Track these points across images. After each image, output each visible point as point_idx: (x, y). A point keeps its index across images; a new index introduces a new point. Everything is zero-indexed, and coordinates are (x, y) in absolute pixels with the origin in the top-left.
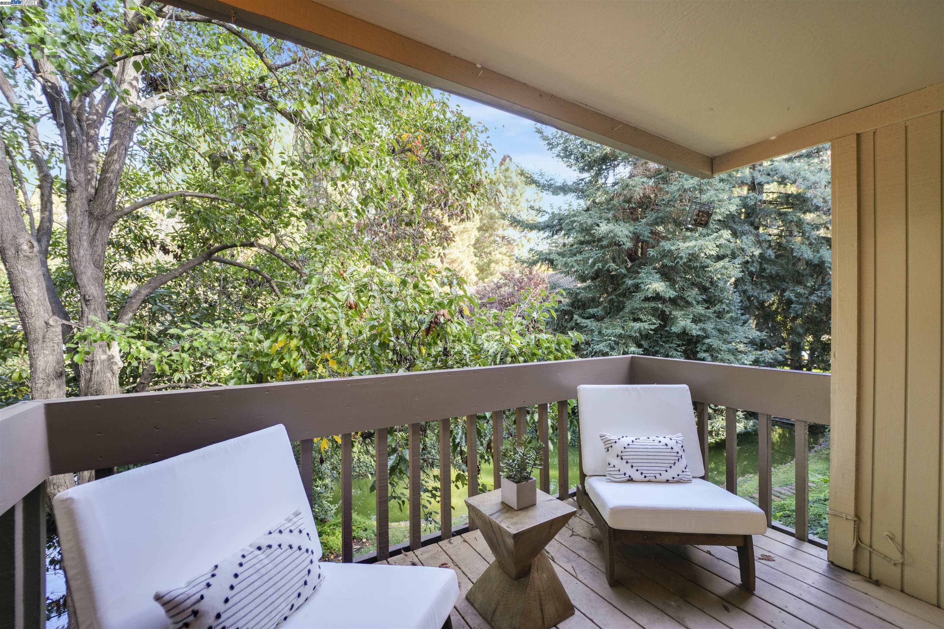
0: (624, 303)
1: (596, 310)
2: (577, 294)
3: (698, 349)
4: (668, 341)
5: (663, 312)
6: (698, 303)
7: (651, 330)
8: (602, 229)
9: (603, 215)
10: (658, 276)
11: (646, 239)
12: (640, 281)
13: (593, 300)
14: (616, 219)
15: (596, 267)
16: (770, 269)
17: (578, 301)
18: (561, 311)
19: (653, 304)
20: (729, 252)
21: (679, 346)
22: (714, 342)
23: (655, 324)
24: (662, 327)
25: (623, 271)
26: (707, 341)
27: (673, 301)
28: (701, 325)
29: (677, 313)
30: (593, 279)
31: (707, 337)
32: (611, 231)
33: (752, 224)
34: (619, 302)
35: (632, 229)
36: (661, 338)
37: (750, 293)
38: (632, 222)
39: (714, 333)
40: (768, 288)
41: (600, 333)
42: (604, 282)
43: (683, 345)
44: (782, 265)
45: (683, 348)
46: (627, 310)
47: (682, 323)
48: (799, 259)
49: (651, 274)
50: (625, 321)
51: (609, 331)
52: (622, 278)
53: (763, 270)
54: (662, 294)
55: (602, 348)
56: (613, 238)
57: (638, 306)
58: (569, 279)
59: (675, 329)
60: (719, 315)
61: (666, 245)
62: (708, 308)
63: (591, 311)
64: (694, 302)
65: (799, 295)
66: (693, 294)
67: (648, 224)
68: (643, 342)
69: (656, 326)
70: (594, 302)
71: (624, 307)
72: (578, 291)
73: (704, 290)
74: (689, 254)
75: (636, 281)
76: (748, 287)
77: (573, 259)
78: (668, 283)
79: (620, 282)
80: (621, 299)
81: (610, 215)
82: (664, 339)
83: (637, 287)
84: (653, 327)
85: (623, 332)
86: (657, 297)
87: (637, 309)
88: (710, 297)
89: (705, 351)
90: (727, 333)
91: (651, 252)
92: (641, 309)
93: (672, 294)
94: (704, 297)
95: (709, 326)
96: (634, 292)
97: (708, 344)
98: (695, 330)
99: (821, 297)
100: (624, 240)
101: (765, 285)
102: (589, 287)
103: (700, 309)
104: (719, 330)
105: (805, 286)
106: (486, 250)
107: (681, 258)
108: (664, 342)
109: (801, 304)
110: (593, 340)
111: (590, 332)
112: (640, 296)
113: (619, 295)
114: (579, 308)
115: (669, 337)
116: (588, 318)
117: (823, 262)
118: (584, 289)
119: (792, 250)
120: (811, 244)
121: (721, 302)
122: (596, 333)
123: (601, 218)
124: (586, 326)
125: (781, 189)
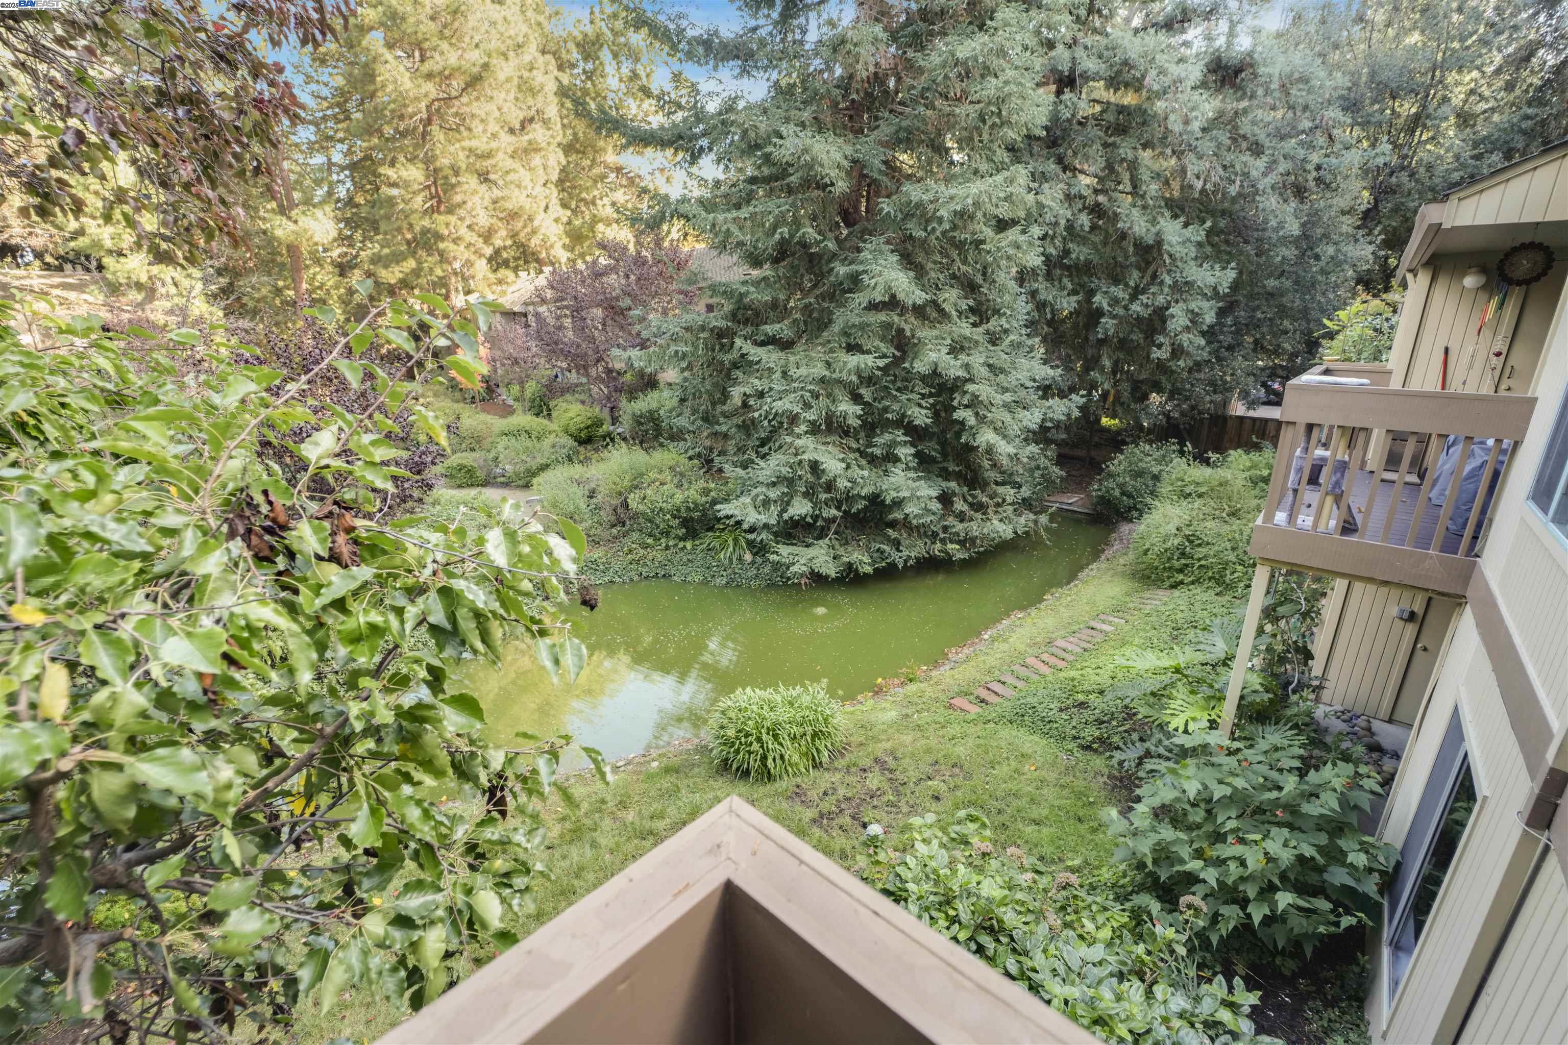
0: (831, 313)
1: (777, 326)
2: (742, 295)
3: (955, 403)
4: (906, 388)
5: (900, 331)
6: (960, 313)
7: (879, 368)
8: (787, 143)
9: (793, 113)
10: (895, 258)
11: (876, 175)
12: (861, 268)
13: (774, 305)
14: (819, 126)
15: (777, 236)
16: (1080, 253)
17: (747, 308)
18: (712, 330)
19: (882, 317)
20: (1022, 214)
21: (923, 396)
22: (983, 390)
23: (884, 356)
24: (897, 361)
25: (831, 245)
26: (971, 387)
27: (919, 311)
28: (963, 357)
29: (924, 333)
30: (776, 261)
31: (971, 380)
32: (806, 151)
33: (1060, 160)
34: (822, 311)
35: (849, 150)
36: (894, 382)
37: (1042, 296)
38: (851, 136)
39: (984, 371)
40: (1070, 286)
41: (785, 374)
42: (794, 268)
43: (931, 395)
44: (1094, 246)
45: (931, 401)
46: (836, 328)
47: (933, 356)
48: (1123, 236)
49: (881, 252)
50: (832, 351)
51: (803, 371)
52: (830, 261)
53: (1067, 253)
54: (901, 296)
55: (788, 406)
56: (810, 166)
57: (857, 320)
58: (727, 260)
59: (921, 366)
60: (994, 340)
61: (914, 192)
62: (974, 325)
63: (769, 329)
64: (954, 313)
65: (1115, 301)
66: (951, 297)
67: (881, 143)
68: (863, 391)
69: (887, 361)
70: (778, 309)
71: (831, 321)
72: (743, 289)
73: (971, 288)
74: (955, 212)
75: (854, 267)
76: (1041, 285)
77: (729, 216)
78: (912, 274)
79: (825, 269)
80: (826, 305)
81: (806, 115)
82: (899, 384)
83: (855, 281)
84: (881, 363)
85: (827, 373)
86: (892, 303)
87: (854, 326)
88: (980, 303)
89: (966, 406)
90: (1002, 371)
91: (886, 206)
92: (863, 327)
93: (919, 296)
94: (971, 302)
95: (977, 360)
96: (850, 291)
97: (973, 394)
98: (953, 368)
99: (1147, 306)
100: (834, 173)
101: (1065, 281)
102: (765, 279)
103: (964, 328)
104: (989, 366)
105: (1127, 285)
106: (584, 195)
107: (940, 220)
108: (899, 390)
109: (1115, 317)
110: (771, 389)
111: (766, 374)
112: (860, 299)
113: (822, 297)
114: (746, 322)
115: (906, 381)
116: (762, 344)
117: (1159, 243)
118: (756, 283)
119: (1116, 215)
120: (1144, 207)
121: (997, 312)
122: (778, 375)
123: (787, 120)
124: (759, 362)
125: (1110, 96)
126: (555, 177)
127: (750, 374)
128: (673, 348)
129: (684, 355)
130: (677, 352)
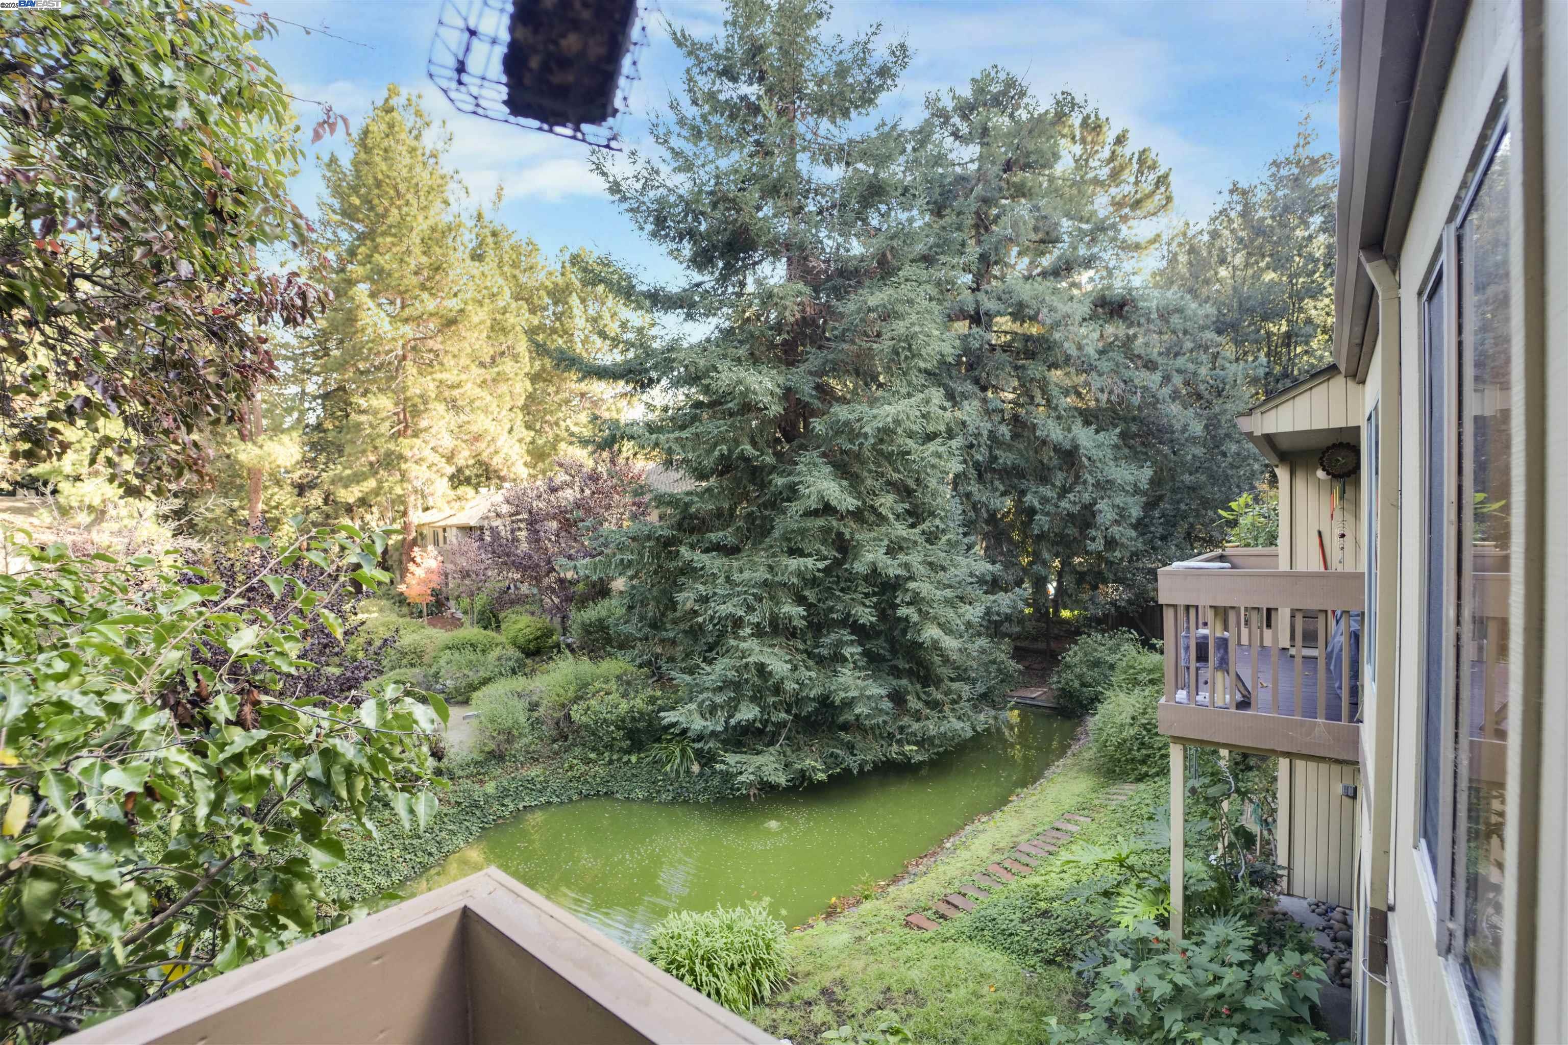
0: (773, 520)
1: (721, 534)
2: (687, 505)
3: (898, 601)
4: (849, 588)
5: (840, 535)
6: (898, 517)
7: (819, 570)
8: (723, 376)
9: (731, 350)
10: (828, 469)
11: (807, 399)
12: (797, 479)
13: (719, 514)
14: (755, 360)
15: (717, 453)
16: (1006, 458)
17: (692, 517)
18: (658, 539)
19: (820, 522)
20: (942, 428)
21: (867, 595)
22: (924, 588)
23: (826, 558)
24: (838, 563)
25: (769, 459)
26: (912, 585)
27: (857, 515)
28: (902, 557)
29: (862, 536)
30: (720, 474)
31: (912, 578)
32: (740, 382)
33: (976, 381)
34: (764, 518)
35: (781, 380)
36: (837, 583)
37: (976, 497)
38: (783, 368)
39: (923, 570)
40: (1002, 488)
41: (728, 579)
42: (738, 481)
43: (875, 594)
44: (1020, 452)
45: (875, 599)
46: (776, 534)
47: (871, 556)
48: (1044, 442)
49: (815, 465)
50: (774, 555)
51: (746, 575)
52: (770, 473)
53: (993, 459)
54: (834, 503)
55: (731, 609)
56: (744, 394)
57: (795, 526)
58: (674, 475)
59: (860, 567)
60: (931, 538)
61: (842, 412)
62: (913, 526)
63: (713, 536)
64: (891, 516)
65: (1044, 500)
66: (887, 502)
67: (811, 373)
68: (806, 593)
69: (827, 562)
70: (723, 518)
71: (773, 527)
72: (687, 499)
73: (904, 492)
74: (879, 429)
75: (791, 478)
76: (973, 487)
77: (672, 436)
78: (845, 483)
79: (766, 480)
80: (767, 513)
81: (742, 352)
82: (842, 585)
83: (792, 493)
84: (821, 565)
85: (769, 576)
86: (827, 509)
87: (793, 531)
88: (916, 506)
89: (909, 604)
90: (944, 569)
91: (818, 425)
92: (803, 532)
93: (851, 503)
94: (907, 506)
95: (915, 559)
96: (789, 500)
97: (914, 591)
98: (892, 568)
99: (1075, 503)
100: (767, 399)
101: (997, 483)
102: (708, 490)
103: (901, 530)
104: (931, 564)
105: (1053, 485)
107: (866, 436)
108: (842, 590)
109: (1047, 514)
110: (715, 594)
111: (710, 579)
112: (798, 507)
113: (765, 506)
114: (692, 532)
115: (849, 582)
116: (707, 551)
117: (1076, 447)
118: (701, 495)
119: (1034, 426)
120: (1059, 418)
121: (932, 514)
122: (721, 580)
123: (725, 356)
124: (702, 569)
125: (1016, 327)
126: (521, 402)
127: (695, 580)
128: (619, 557)
129: (630, 562)
130: (622, 560)
